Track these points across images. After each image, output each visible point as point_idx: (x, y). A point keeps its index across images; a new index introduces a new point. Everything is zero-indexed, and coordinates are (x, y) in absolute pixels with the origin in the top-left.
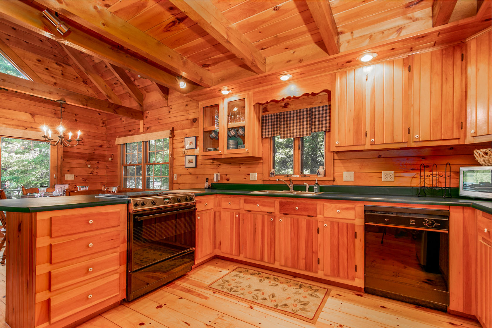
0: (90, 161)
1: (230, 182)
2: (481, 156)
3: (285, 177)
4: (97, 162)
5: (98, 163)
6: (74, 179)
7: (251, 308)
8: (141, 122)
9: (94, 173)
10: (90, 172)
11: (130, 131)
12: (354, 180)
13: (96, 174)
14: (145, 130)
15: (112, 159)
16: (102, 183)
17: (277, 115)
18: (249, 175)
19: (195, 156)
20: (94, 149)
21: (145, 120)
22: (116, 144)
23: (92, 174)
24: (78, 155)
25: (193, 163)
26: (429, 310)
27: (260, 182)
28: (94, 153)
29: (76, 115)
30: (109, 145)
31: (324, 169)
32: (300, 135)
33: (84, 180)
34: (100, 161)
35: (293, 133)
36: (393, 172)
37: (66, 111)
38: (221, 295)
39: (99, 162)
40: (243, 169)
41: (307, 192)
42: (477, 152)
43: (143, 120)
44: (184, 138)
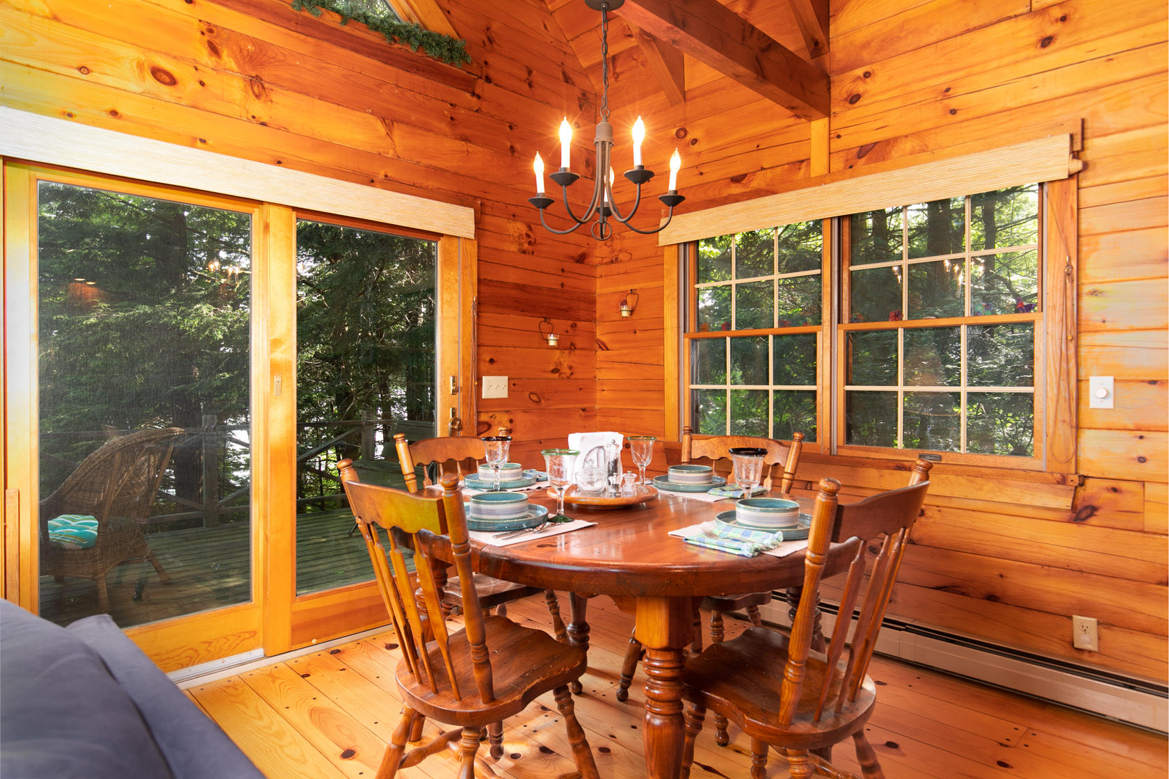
0: (553, 321)
4: (570, 322)
5: (573, 326)
6: (507, 396)
8: (818, 126)
9: (563, 371)
10: (552, 367)
11: (737, 180)
13: (568, 372)
14: (838, 164)
15: (632, 312)
16: (584, 410)
20: (563, 270)
21: (845, 116)
22: (661, 244)
23: (556, 375)
24: (515, 293)
28: (562, 285)
29: (511, 127)
30: (613, 251)
33: (534, 398)
34: (579, 320)
37: (483, 109)
39: (576, 325)
43: (828, 114)
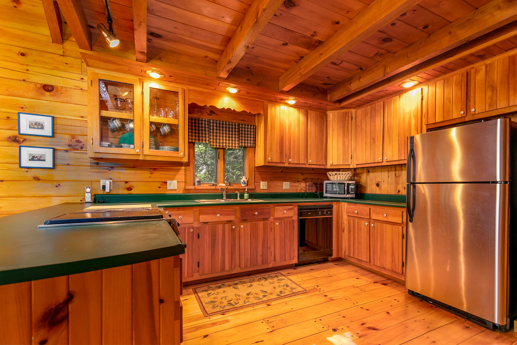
1: (133, 192)
2: (333, 175)
3: (209, 186)
7: (268, 305)
12: (268, 188)
17: (205, 121)
18: (166, 183)
19: (52, 149)
25: (44, 160)
26: (322, 263)
27: (181, 192)
31: (247, 179)
32: (229, 146)
35: (223, 143)
36: (289, 182)
38: (230, 313)
40: (159, 175)
41: (238, 199)
42: (331, 173)
44: (17, 112)
